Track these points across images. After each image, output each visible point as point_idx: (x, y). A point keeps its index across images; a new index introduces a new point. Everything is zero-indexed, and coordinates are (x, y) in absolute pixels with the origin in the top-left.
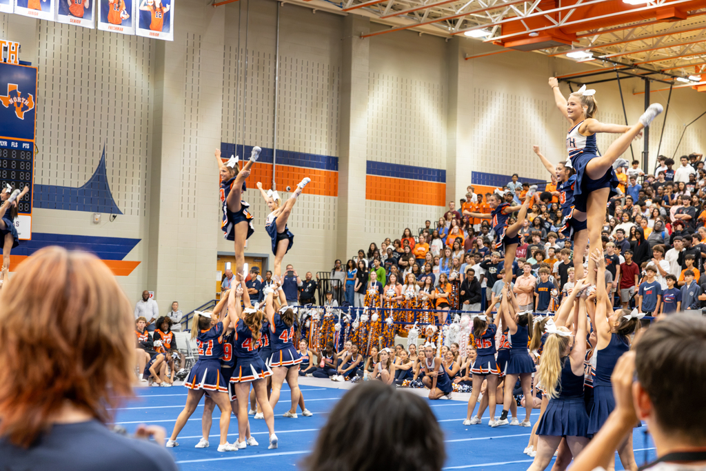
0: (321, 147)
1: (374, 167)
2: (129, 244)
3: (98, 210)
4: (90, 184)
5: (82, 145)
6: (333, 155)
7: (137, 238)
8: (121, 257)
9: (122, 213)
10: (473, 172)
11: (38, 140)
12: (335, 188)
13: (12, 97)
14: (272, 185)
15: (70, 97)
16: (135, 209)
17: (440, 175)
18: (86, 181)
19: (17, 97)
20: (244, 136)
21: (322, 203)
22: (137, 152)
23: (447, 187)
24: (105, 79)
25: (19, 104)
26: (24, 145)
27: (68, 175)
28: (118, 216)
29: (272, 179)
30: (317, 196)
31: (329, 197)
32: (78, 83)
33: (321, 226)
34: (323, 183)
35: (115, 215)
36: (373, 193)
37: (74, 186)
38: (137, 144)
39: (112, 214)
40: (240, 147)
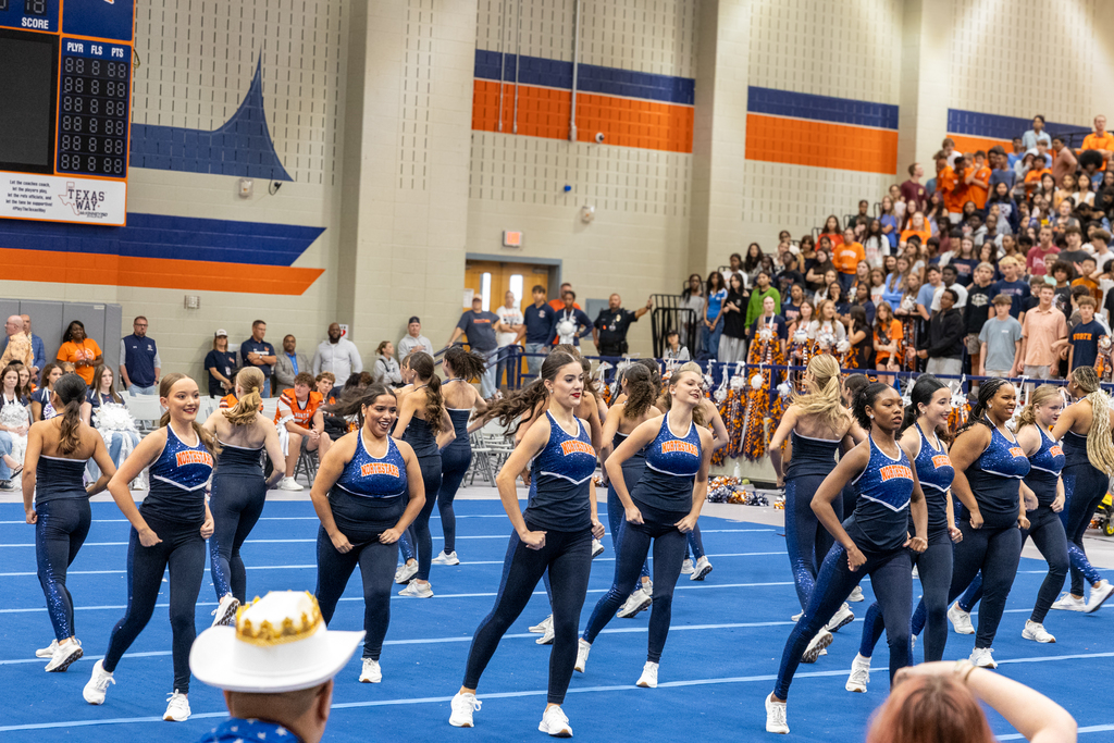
0: (661, 58)
1: (761, 99)
2: (304, 236)
3: (247, 173)
4: (234, 125)
5: (220, 52)
6: (686, 75)
7: (318, 224)
8: (288, 261)
9: (290, 179)
10: (950, 111)
11: (139, 41)
12: (687, 138)
14: (570, 130)
16: (316, 171)
17: (888, 116)
18: (227, 119)
20: (519, 39)
21: (663, 165)
22: (320, 65)
23: (900, 137)
26: (114, 50)
27: (193, 108)
28: (285, 184)
29: (570, 119)
30: (654, 153)
31: (675, 154)
33: (661, 209)
34: (665, 127)
35: (279, 182)
36: (758, 148)
37: (205, 127)
38: (321, 51)
39: (274, 181)
40: (511, 58)
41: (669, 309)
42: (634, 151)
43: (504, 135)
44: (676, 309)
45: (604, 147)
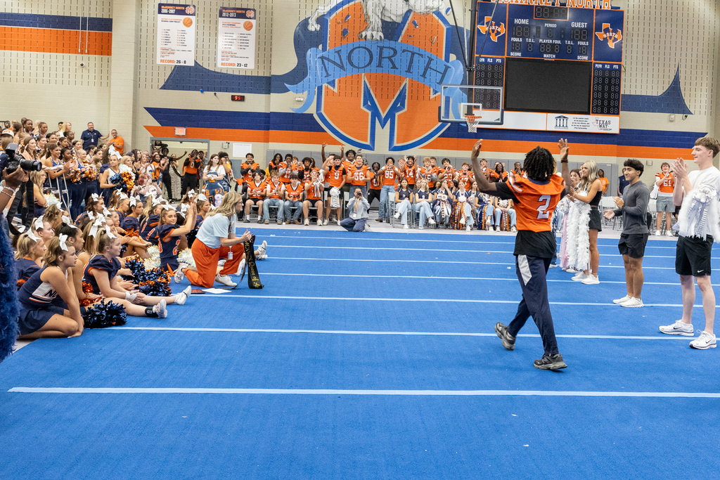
3: (673, 112)
4: (667, 93)
5: (661, 65)
7: (705, 132)
9: (692, 114)
11: (623, 63)
13: (605, 33)
15: (652, 31)
16: (703, 110)
18: (664, 91)
19: (609, 32)
22: (705, 68)
24: (680, 15)
25: (610, 37)
26: (614, 66)
27: (650, 87)
28: (689, 116)
32: (658, 19)
35: (687, 115)
37: (655, 94)
38: (705, 61)
39: (684, 115)
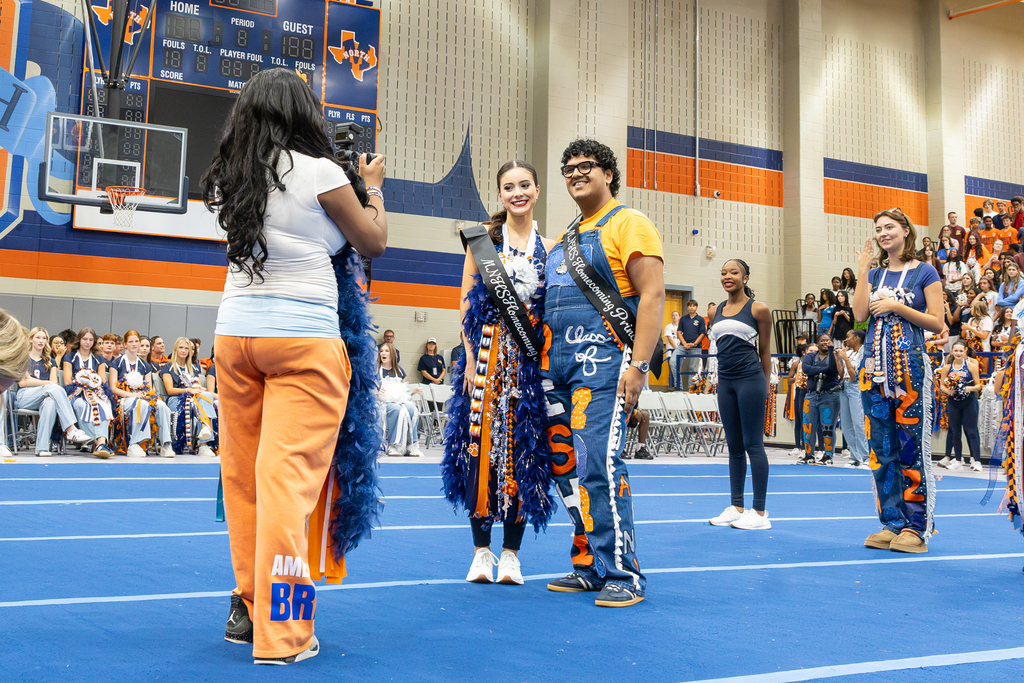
0: (758, 135)
1: (834, 168)
3: (461, 217)
4: (450, 179)
5: (440, 124)
6: (776, 148)
10: (966, 177)
11: (380, 112)
12: (780, 195)
13: (347, 49)
14: (696, 187)
15: (423, 57)
17: (920, 182)
18: (445, 175)
19: (354, 49)
20: (655, 119)
21: (763, 217)
22: (512, 135)
23: (929, 198)
24: (470, 32)
25: (356, 59)
26: (363, 117)
27: (420, 165)
29: (695, 179)
31: (771, 207)
32: (433, 36)
33: (763, 249)
34: (763, 187)
36: (832, 206)
37: (429, 180)
38: (513, 124)
40: (651, 133)
41: (791, 321)
42: (742, 204)
43: (647, 191)
44: (796, 320)
45: (720, 202)
